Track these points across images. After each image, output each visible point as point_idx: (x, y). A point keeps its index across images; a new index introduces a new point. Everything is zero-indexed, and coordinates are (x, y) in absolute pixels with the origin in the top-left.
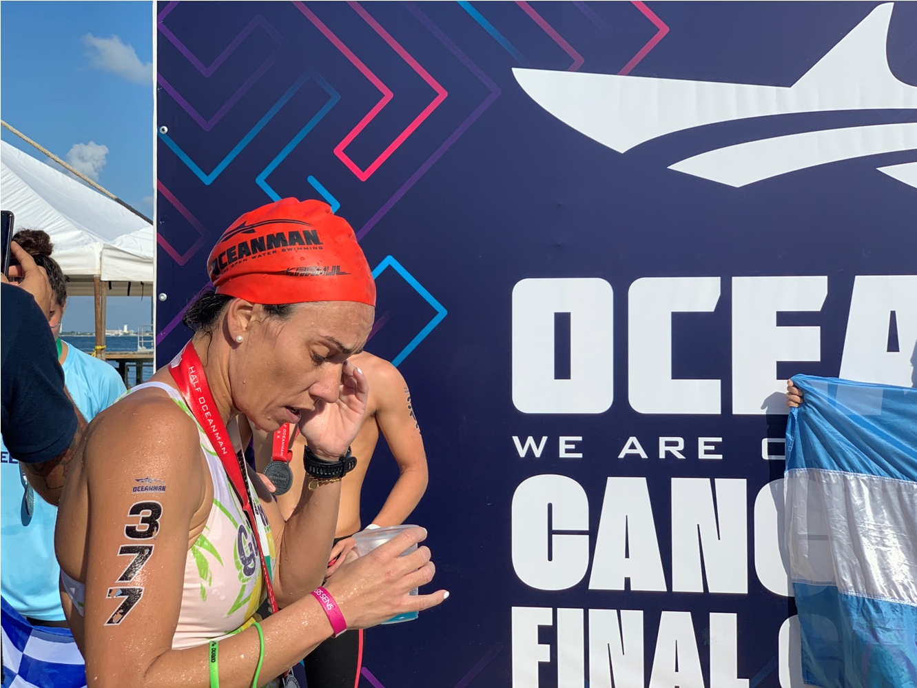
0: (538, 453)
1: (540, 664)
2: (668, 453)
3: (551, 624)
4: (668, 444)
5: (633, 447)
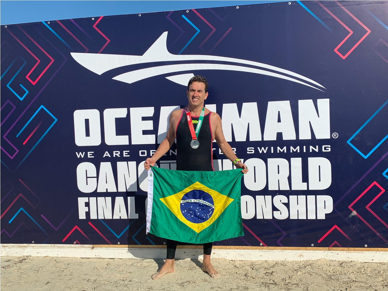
1: (86, 212)
3: (88, 202)
4: (116, 153)
5: (107, 154)
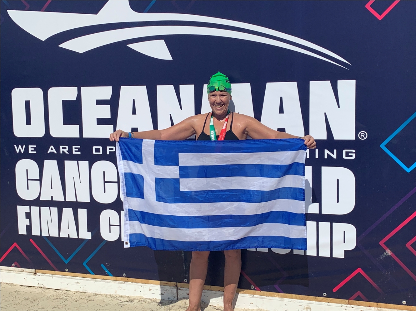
0: (22, 151)
1: (27, 225)
2: (63, 151)
3: (29, 212)
4: (63, 148)
5: (52, 149)
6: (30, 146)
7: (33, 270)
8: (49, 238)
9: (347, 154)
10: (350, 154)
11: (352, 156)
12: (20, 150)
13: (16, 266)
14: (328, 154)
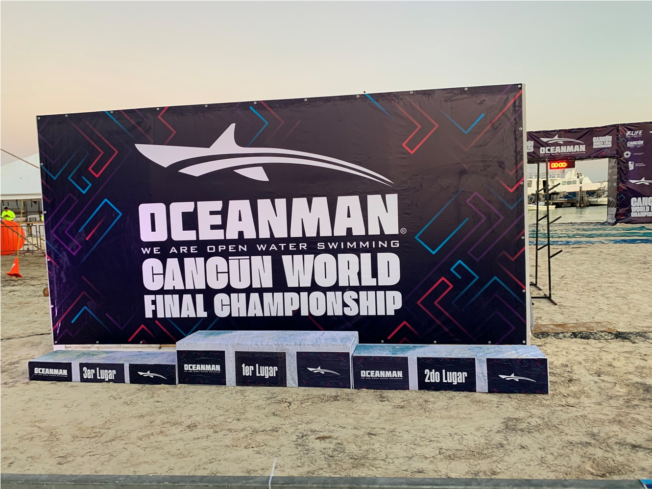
0: (148, 252)
1: (152, 310)
2: (183, 251)
3: (155, 299)
4: (183, 249)
5: (173, 250)
6: (155, 248)
7: (158, 345)
8: (172, 319)
9: (394, 245)
10: (396, 244)
11: (397, 245)
12: (146, 251)
13: (143, 343)
14: (381, 244)
